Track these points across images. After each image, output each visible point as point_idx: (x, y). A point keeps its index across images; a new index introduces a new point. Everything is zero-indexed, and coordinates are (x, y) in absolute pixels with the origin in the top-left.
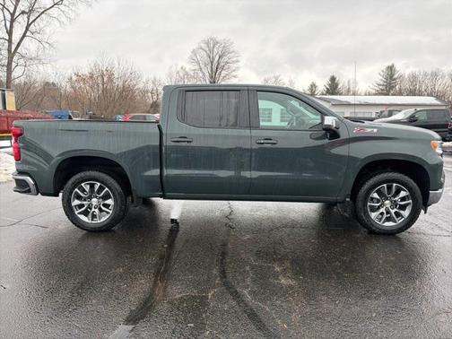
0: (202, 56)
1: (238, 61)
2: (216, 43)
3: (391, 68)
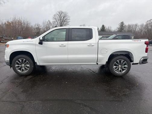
0: (57, 17)
1: (69, 19)
2: (62, 13)
3: (122, 23)
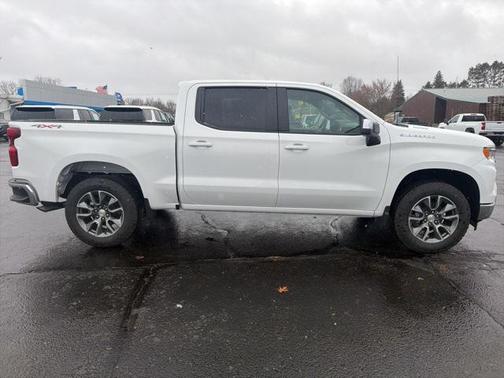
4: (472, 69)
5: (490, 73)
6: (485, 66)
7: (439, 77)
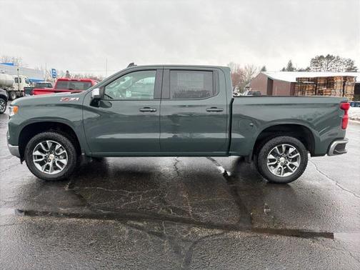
4: (313, 59)
5: (325, 62)
6: (322, 57)
7: (290, 64)
